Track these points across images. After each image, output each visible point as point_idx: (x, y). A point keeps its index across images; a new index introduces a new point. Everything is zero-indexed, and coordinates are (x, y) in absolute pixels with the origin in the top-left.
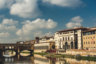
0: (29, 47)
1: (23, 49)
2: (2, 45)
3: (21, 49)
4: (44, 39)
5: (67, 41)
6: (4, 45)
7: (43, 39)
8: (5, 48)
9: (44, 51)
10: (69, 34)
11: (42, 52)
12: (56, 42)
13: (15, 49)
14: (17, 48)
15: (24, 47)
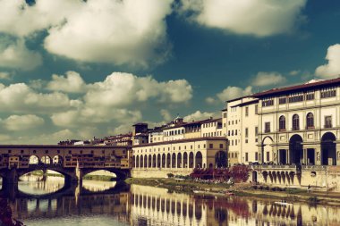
0: (113, 158)
1: (94, 164)
2: (18, 152)
3: (86, 164)
4: (174, 130)
5: (301, 134)
6: (22, 151)
7: (169, 131)
8: (28, 160)
9: (179, 174)
10: (310, 103)
11: (170, 175)
12: (230, 138)
13: (65, 166)
14: (71, 161)
15: (97, 159)
